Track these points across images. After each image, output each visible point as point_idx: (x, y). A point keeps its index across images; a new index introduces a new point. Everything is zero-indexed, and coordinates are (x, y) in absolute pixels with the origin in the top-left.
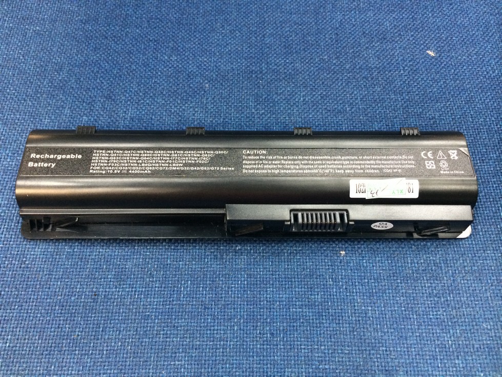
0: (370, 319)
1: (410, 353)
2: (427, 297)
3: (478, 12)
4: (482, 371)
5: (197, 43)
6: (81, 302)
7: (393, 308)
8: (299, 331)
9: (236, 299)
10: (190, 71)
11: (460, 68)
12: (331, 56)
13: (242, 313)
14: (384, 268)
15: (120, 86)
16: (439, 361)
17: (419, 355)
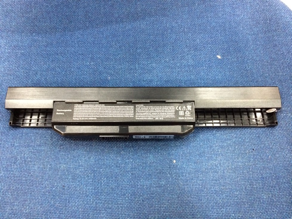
0: (186, 192)
1: (203, 206)
2: (211, 181)
3: (244, 33)
4: (233, 213)
5: (103, 54)
6: (57, 190)
7: (196, 186)
8: (155, 199)
9: (127, 185)
10: (100, 70)
11: (232, 65)
12: (170, 59)
13: (129, 192)
14: (193, 168)
15: (66, 81)
16: (215, 209)
17: (207, 207)
